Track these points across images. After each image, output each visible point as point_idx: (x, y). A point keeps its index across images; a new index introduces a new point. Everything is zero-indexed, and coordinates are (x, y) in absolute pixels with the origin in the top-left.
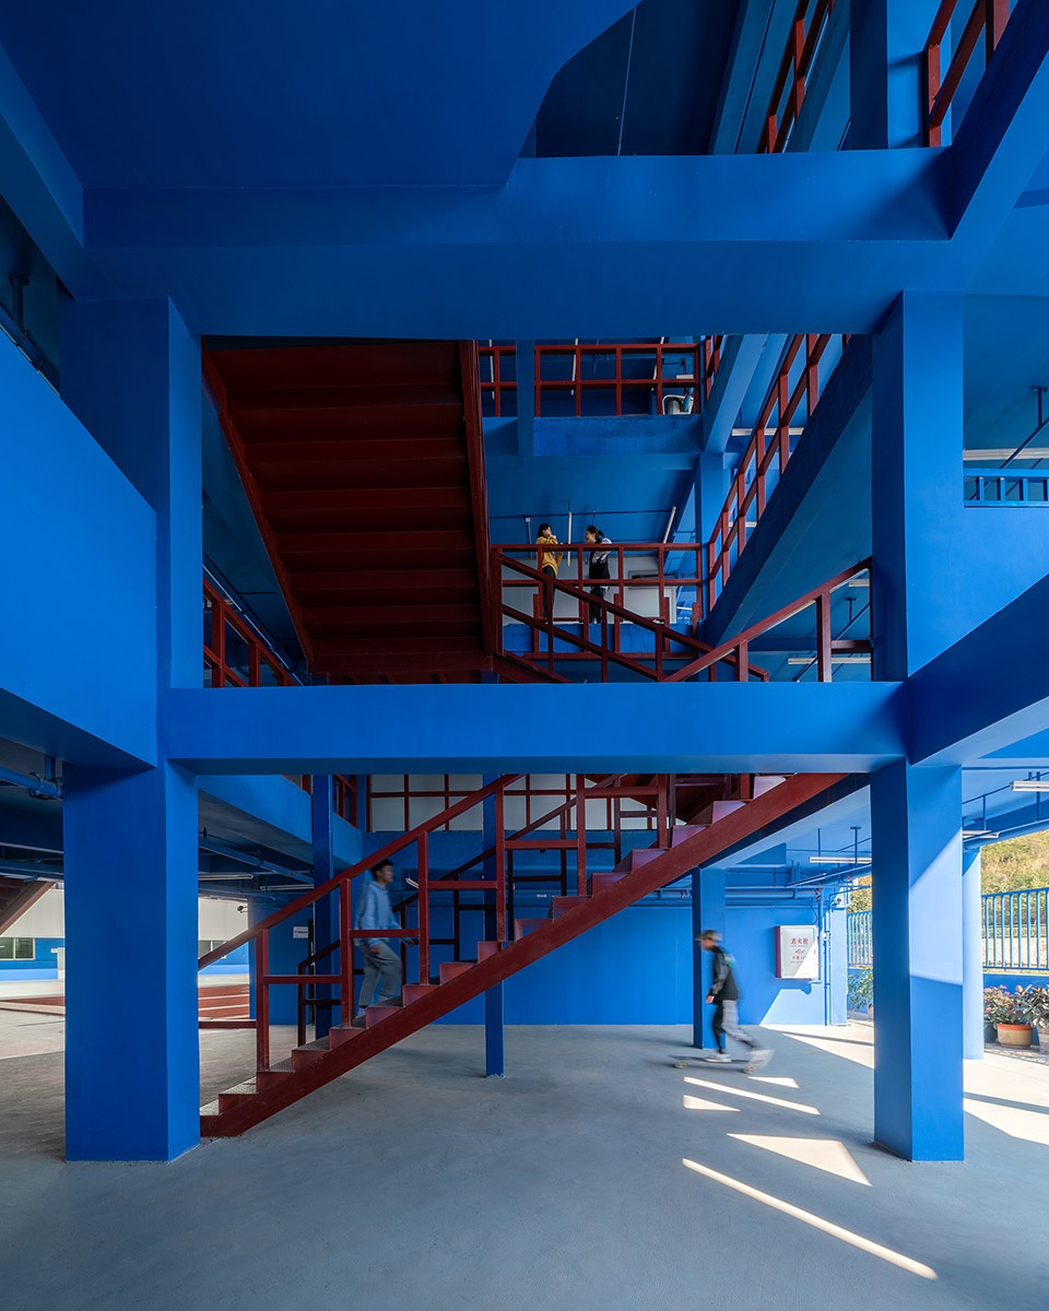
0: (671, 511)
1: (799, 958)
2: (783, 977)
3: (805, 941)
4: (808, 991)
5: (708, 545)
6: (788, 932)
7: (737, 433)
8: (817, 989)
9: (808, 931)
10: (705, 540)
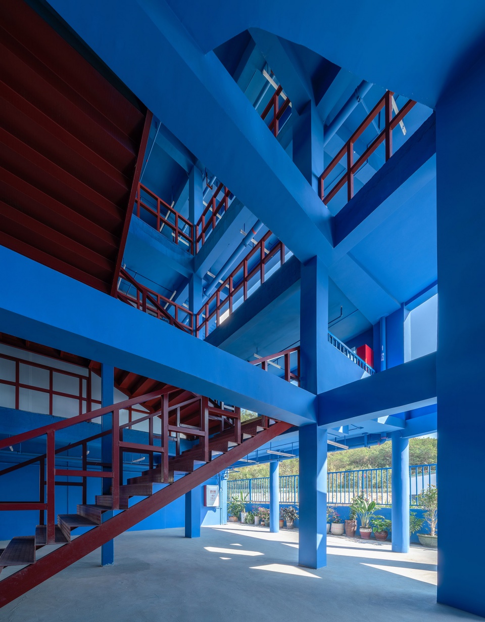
0: (173, 293)
1: (213, 499)
2: (208, 506)
3: (215, 491)
4: (215, 511)
5: (196, 315)
6: (210, 488)
7: (209, 273)
8: (218, 510)
9: (215, 488)
10: (195, 312)
